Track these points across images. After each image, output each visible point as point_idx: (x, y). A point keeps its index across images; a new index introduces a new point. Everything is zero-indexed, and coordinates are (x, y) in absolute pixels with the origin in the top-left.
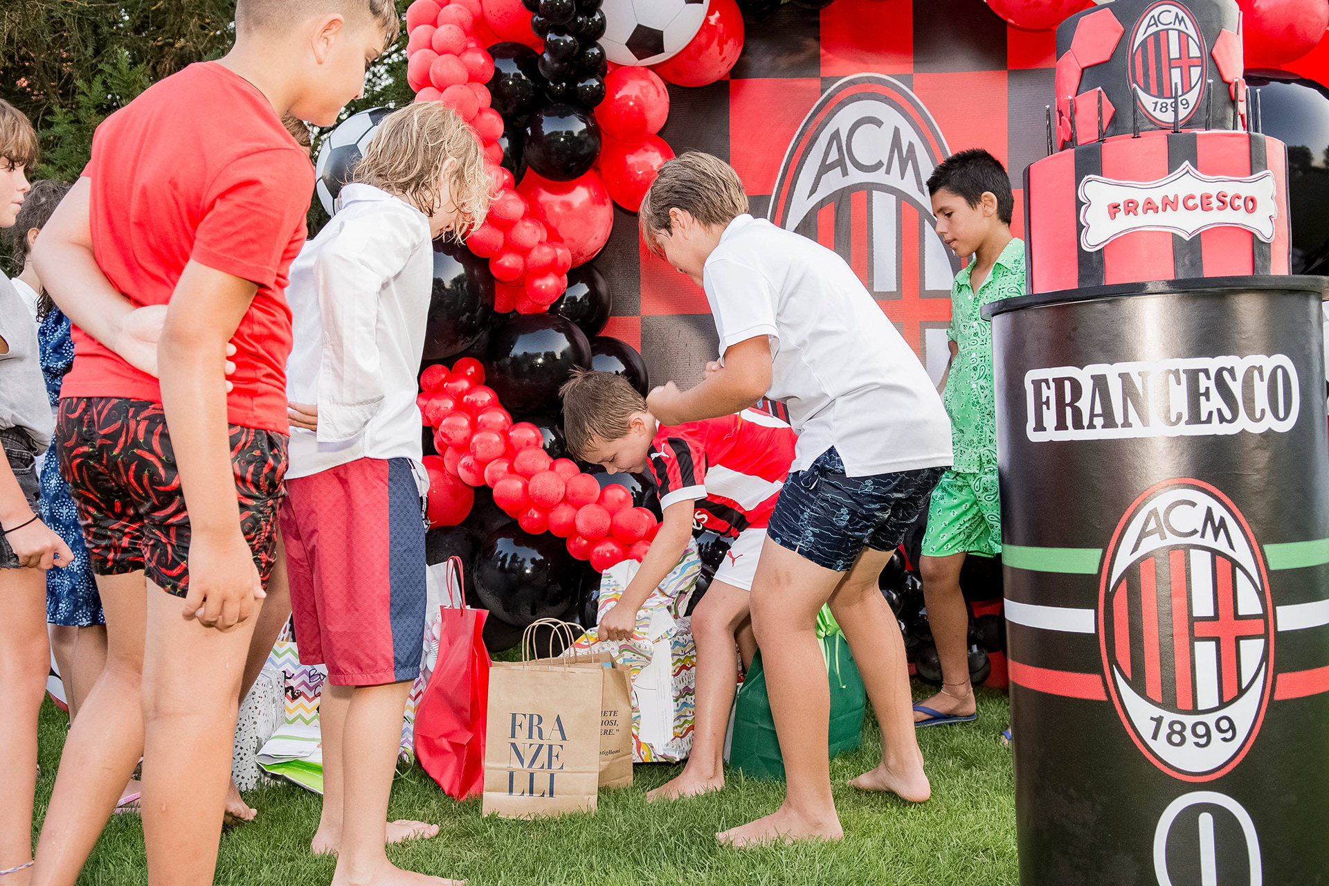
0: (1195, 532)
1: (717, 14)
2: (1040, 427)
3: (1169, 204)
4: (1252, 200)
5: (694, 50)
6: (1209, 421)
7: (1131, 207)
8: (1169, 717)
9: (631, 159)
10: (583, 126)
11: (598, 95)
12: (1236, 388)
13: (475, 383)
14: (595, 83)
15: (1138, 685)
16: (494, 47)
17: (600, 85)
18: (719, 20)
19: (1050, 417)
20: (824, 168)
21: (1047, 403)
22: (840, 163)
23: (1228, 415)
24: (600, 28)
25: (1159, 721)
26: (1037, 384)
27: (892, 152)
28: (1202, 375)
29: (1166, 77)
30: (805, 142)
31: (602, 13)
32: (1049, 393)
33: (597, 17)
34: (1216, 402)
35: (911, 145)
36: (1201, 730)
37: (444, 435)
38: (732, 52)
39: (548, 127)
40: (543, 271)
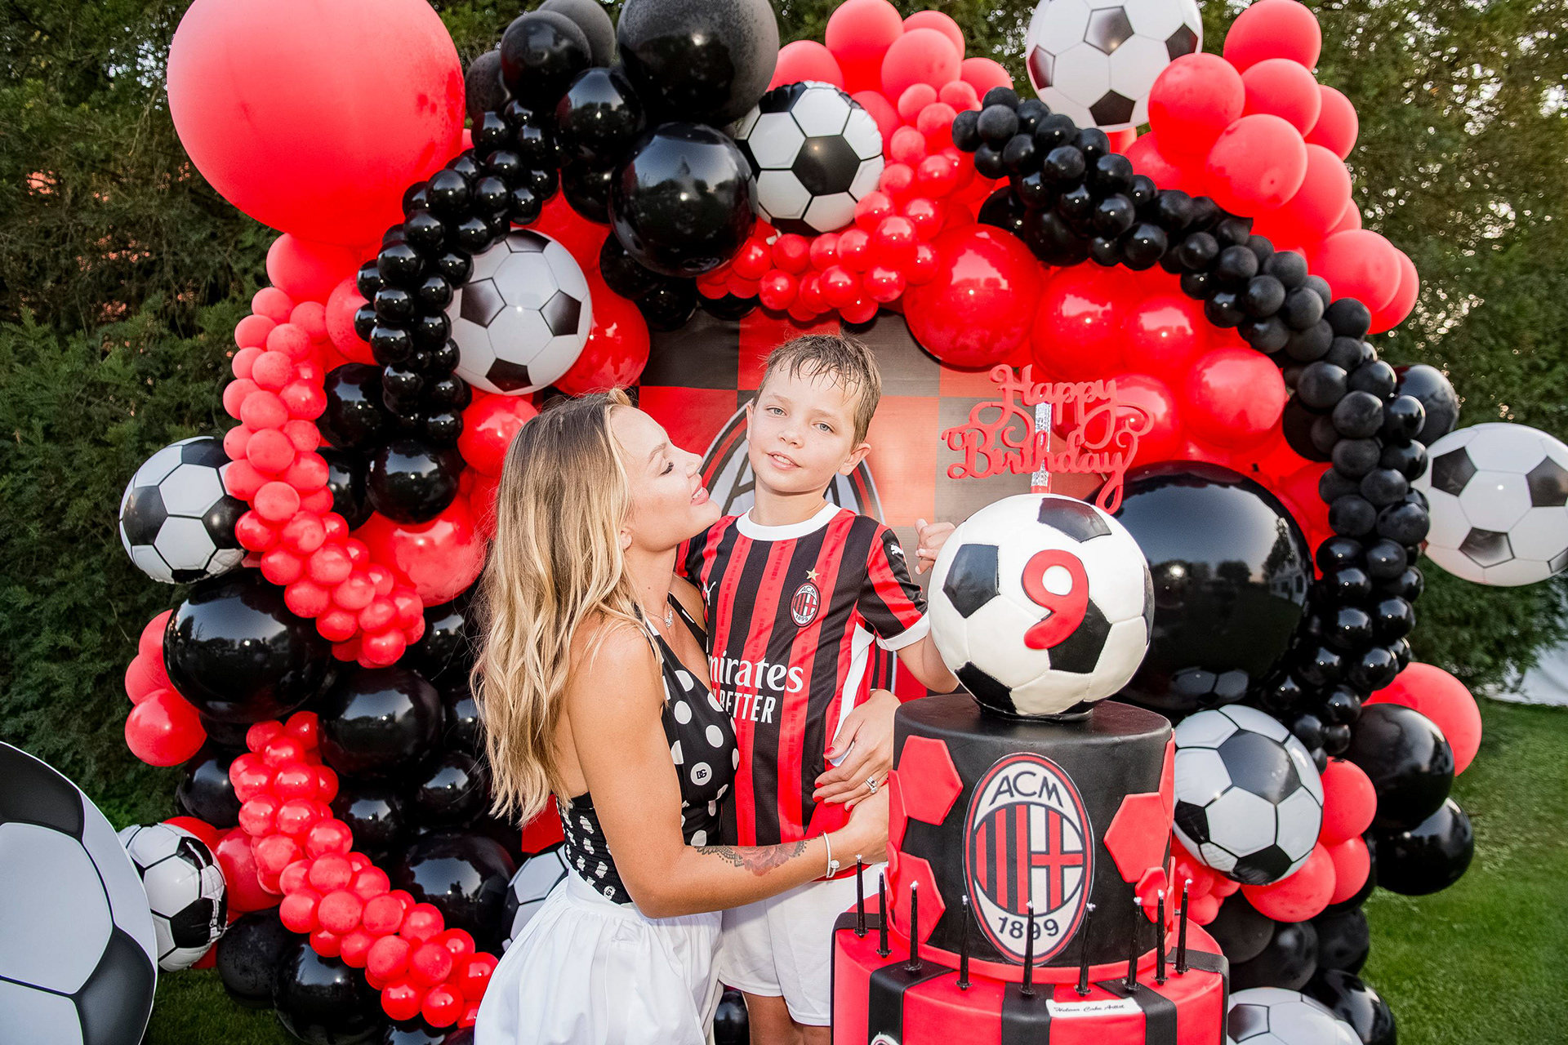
1: (615, 326)
5: (583, 370)
10: (435, 466)
11: (455, 430)
13: (301, 752)
14: (449, 419)
16: (333, 373)
17: (456, 421)
18: (616, 331)
20: (737, 491)
24: (454, 357)
29: (1022, 880)
30: (717, 460)
31: (452, 343)
33: (448, 349)
38: (630, 369)
40: (381, 631)
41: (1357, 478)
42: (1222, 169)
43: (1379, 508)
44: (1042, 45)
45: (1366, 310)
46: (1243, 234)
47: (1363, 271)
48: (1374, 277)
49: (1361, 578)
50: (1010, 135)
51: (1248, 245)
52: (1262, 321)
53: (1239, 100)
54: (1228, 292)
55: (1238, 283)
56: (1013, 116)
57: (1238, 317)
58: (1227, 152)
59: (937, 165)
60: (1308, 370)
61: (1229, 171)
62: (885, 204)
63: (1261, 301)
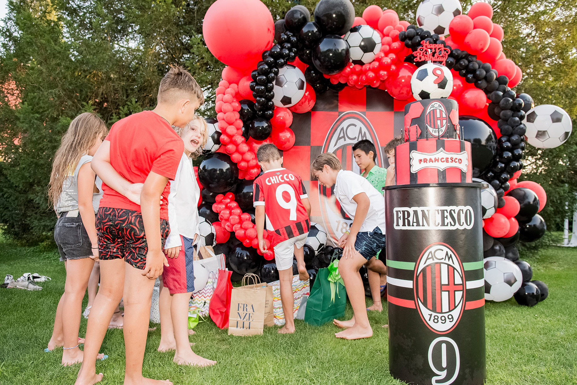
0: (443, 258)
1: (308, 93)
2: (398, 225)
3: (436, 160)
4: (461, 160)
5: (301, 103)
6: (447, 225)
7: (425, 161)
8: (434, 314)
9: (281, 135)
10: (267, 125)
11: (271, 116)
12: (455, 216)
13: (232, 200)
14: (271, 112)
15: (425, 304)
16: (241, 101)
18: (309, 94)
19: (401, 222)
20: (339, 138)
21: (400, 218)
22: (344, 137)
23: (453, 224)
24: (273, 96)
25: (431, 315)
26: (397, 212)
27: (359, 134)
28: (445, 212)
29: (436, 123)
30: (333, 130)
31: (273, 92)
32: (401, 215)
34: (449, 220)
35: (365, 132)
36: (443, 318)
37: (222, 216)
38: (312, 104)
39: (256, 125)
40: (253, 167)
41: (507, 120)
42: (468, 43)
43: (513, 128)
44: (421, 15)
45: (507, 78)
46: (474, 59)
47: (506, 68)
48: (509, 69)
49: (509, 145)
50: (414, 36)
51: (476, 62)
52: (480, 80)
53: (472, 26)
54: (471, 73)
55: (473, 71)
56: (415, 31)
57: (474, 80)
58: (469, 39)
59: (396, 45)
60: (492, 93)
61: (470, 43)
62: (383, 55)
63: (479, 75)
